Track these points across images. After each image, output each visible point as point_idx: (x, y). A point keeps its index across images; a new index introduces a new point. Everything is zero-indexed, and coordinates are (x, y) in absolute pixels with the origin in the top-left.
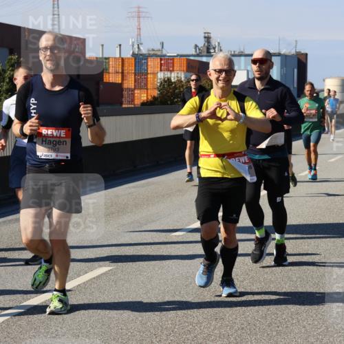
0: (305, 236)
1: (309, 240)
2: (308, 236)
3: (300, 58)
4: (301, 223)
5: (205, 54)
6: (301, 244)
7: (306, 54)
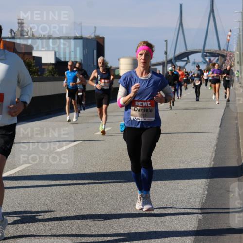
0: (97, 181)
1: (100, 185)
2: (99, 181)
3: (99, 41)
4: (94, 172)
5: (19, 37)
6: (94, 187)
7: (104, 38)
